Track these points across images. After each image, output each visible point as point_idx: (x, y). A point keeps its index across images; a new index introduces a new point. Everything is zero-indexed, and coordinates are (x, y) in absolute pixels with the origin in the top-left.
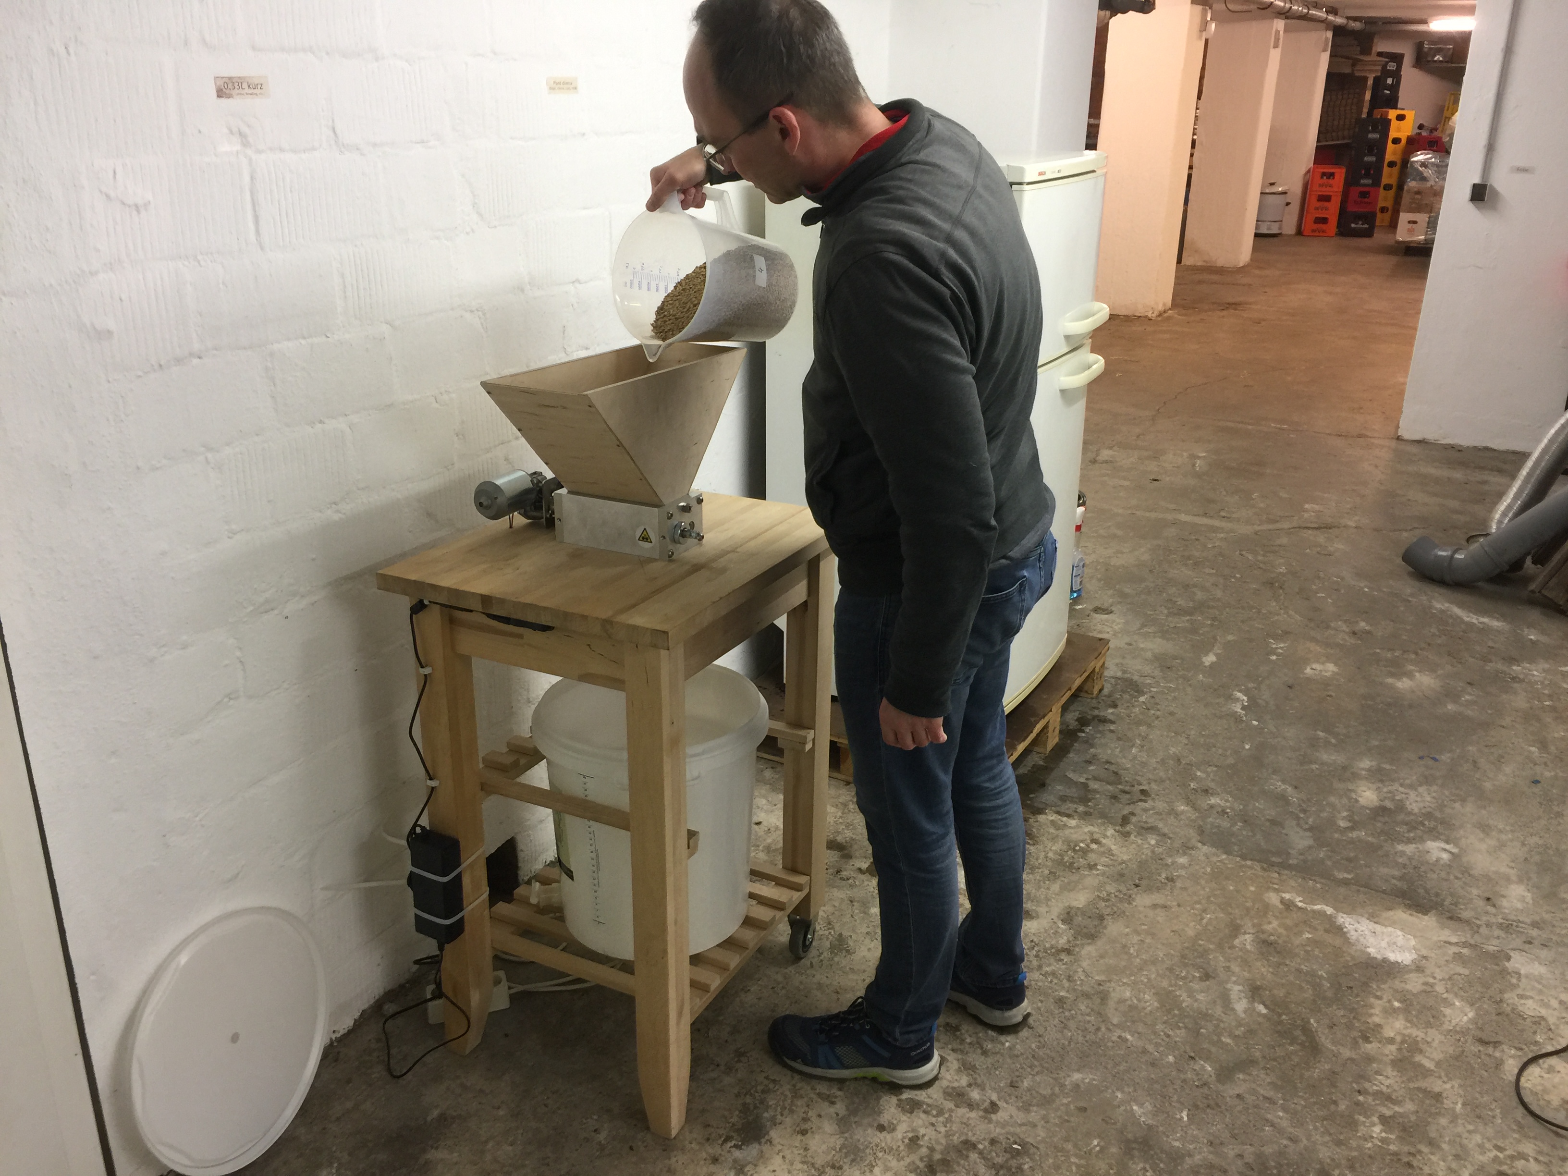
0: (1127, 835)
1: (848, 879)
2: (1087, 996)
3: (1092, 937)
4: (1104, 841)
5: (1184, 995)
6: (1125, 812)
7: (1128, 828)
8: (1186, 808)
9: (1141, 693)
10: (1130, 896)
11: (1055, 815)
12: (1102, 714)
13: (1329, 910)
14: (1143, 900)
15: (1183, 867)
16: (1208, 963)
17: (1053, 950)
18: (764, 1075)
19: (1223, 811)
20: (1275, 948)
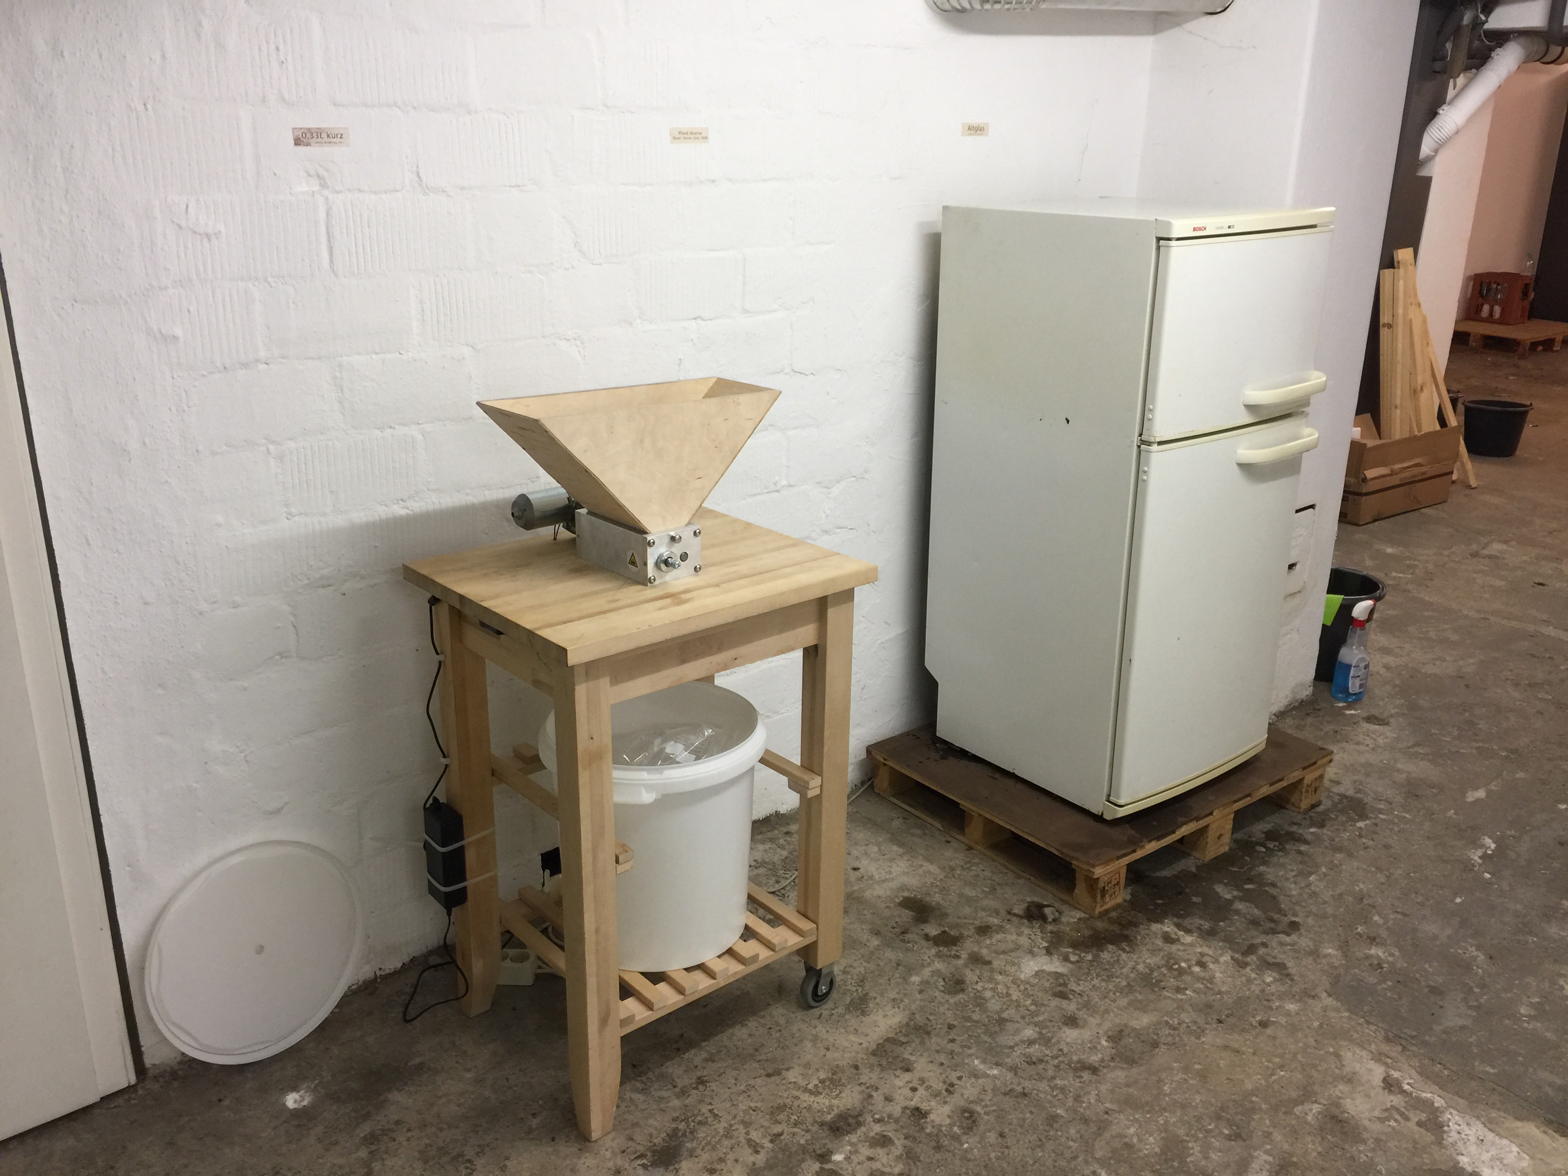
0: (1243, 965)
1: (909, 942)
2: (1085, 1121)
3: (1131, 1062)
4: (1211, 966)
5: (1197, 1148)
6: (1257, 941)
7: (1250, 959)
8: (1335, 952)
9: (1363, 816)
10: (1203, 1031)
11: (1173, 927)
12: (1300, 831)
13: (1439, 1102)
14: (1212, 1038)
15: (1288, 1014)
16: (1249, 1122)
17: (1078, 1065)
18: (710, 1107)
19: (1379, 964)
20: (1343, 1127)
